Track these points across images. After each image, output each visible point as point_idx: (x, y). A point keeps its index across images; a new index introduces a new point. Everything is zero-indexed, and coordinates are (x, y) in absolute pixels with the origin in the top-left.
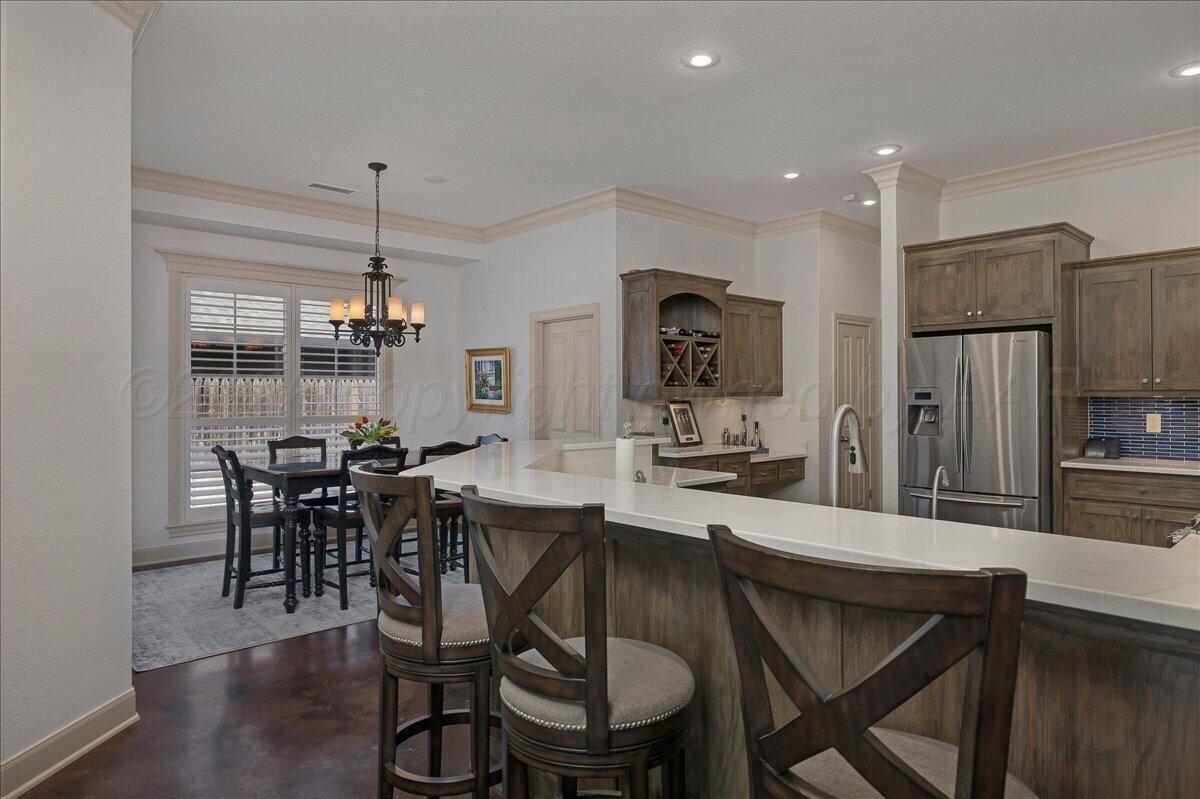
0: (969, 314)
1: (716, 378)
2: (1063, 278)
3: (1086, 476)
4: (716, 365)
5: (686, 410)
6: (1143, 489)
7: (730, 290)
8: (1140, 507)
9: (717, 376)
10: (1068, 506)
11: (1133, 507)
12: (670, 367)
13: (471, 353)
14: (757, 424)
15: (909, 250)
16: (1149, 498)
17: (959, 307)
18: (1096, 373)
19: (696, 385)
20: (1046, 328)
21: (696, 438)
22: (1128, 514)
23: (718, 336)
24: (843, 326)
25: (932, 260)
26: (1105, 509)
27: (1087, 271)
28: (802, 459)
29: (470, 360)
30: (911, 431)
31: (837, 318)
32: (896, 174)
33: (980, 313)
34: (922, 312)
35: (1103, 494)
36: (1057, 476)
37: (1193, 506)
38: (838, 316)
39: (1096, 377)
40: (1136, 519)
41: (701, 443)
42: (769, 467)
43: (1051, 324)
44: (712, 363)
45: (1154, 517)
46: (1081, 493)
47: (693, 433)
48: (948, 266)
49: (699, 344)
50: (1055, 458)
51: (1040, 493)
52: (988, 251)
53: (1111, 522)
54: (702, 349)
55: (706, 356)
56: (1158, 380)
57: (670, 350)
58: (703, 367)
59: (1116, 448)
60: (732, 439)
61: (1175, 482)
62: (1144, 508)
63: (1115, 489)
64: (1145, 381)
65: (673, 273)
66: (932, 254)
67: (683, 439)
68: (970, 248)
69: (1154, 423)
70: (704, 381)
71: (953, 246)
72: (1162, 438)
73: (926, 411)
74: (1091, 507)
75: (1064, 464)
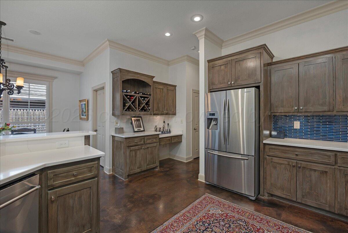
0: (229, 83)
1: (149, 109)
2: (264, 70)
3: (273, 147)
4: (149, 105)
5: (139, 120)
6: (297, 153)
7: (154, 80)
8: (295, 161)
9: (149, 108)
10: (266, 158)
11: (293, 161)
12: (128, 105)
13: (80, 101)
14: (168, 124)
15: (209, 61)
16: (299, 157)
17: (226, 82)
18: (276, 106)
19: (140, 111)
20: (258, 87)
21: (142, 129)
22: (291, 163)
23: (150, 95)
24: (194, 93)
25: (217, 64)
26: (281, 161)
27: (273, 66)
28: (181, 135)
29: (80, 104)
30: (208, 128)
31: (193, 91)
32: (204, 33)
33: (233, 82)
34: (213, 84)
35: (280, 154)
36: (262, 146)
37: (320, 162)
38: (193, 90)
39: (276, 107)
40: (294, 166)
41: (144, 131)
42: (168, 139)
43: (259, 86)
44: (147, 104)
45: (302, 166)
46: (271, 154)
47: (141, 127)
48: (222, 66)
49: (141, 97)
50: (261, 139)
51: (255, 154)
52: (236, 59)
53: (283, 166)
54: (143, 99)
55: (144, 101)
56: (301, 108)
57: (127, 98)
58: (143, 105)
59: (283, 134)
60: (158, 129)
61: (312, 151)
62: (298, 162)
63: (285, 153)
64: (296, 108)
65: (128, 71)
66: (217, 62)
67: (136, 130)
68: (230, 59)
69: (297, 125)
70: (143, 109)
71: (224, 58)
72: (300, 130)
73: (214, 120)
74: (276, 160)
75: (264, 142)
